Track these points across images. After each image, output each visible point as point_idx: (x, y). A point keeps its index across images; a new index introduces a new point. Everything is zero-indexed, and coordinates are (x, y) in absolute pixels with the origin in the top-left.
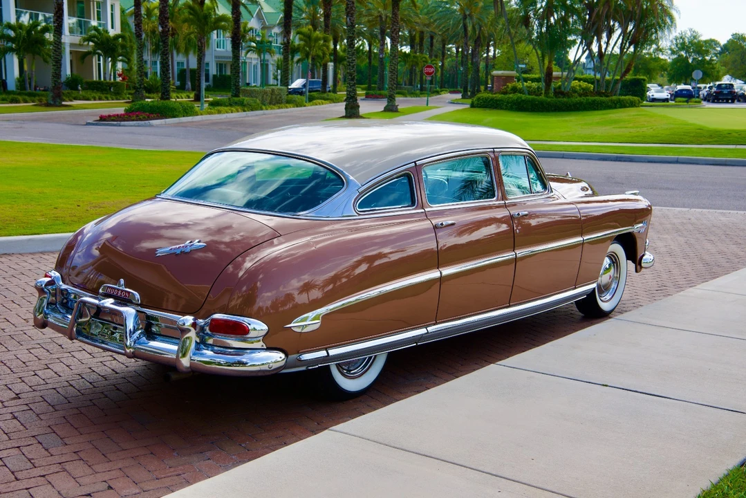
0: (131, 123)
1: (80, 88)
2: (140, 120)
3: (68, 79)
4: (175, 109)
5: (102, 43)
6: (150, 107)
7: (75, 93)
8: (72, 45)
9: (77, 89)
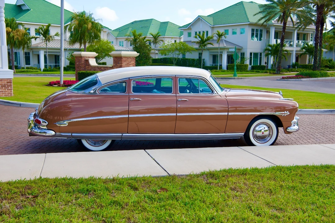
0: (293, 79)
1: (296, 67)
2: (298, 78)
3: (293, 64)
4: (317, 74)
5: (308, 49)
6: (306, 73)
7: (294, 69)
8: (296, 51)
9: (295, 68)
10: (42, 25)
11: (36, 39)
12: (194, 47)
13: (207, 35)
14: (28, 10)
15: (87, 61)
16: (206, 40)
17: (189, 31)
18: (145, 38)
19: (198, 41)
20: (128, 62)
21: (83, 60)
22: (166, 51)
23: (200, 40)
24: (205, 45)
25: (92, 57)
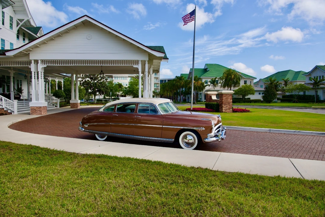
10: (212, 78)
11: (209, 86)
12: (310, 87)
13: (320, 78)
14: (209, 71)
15: (211, 97)
16: (319, 82)
17: (310, 76)
18: (278, 82)
19: (312, 82)
20: (227, 97)
21: (209, 96)
22: (290, 90)
23: (314, 82)
24: (318, 86)
25: (214, 95)
